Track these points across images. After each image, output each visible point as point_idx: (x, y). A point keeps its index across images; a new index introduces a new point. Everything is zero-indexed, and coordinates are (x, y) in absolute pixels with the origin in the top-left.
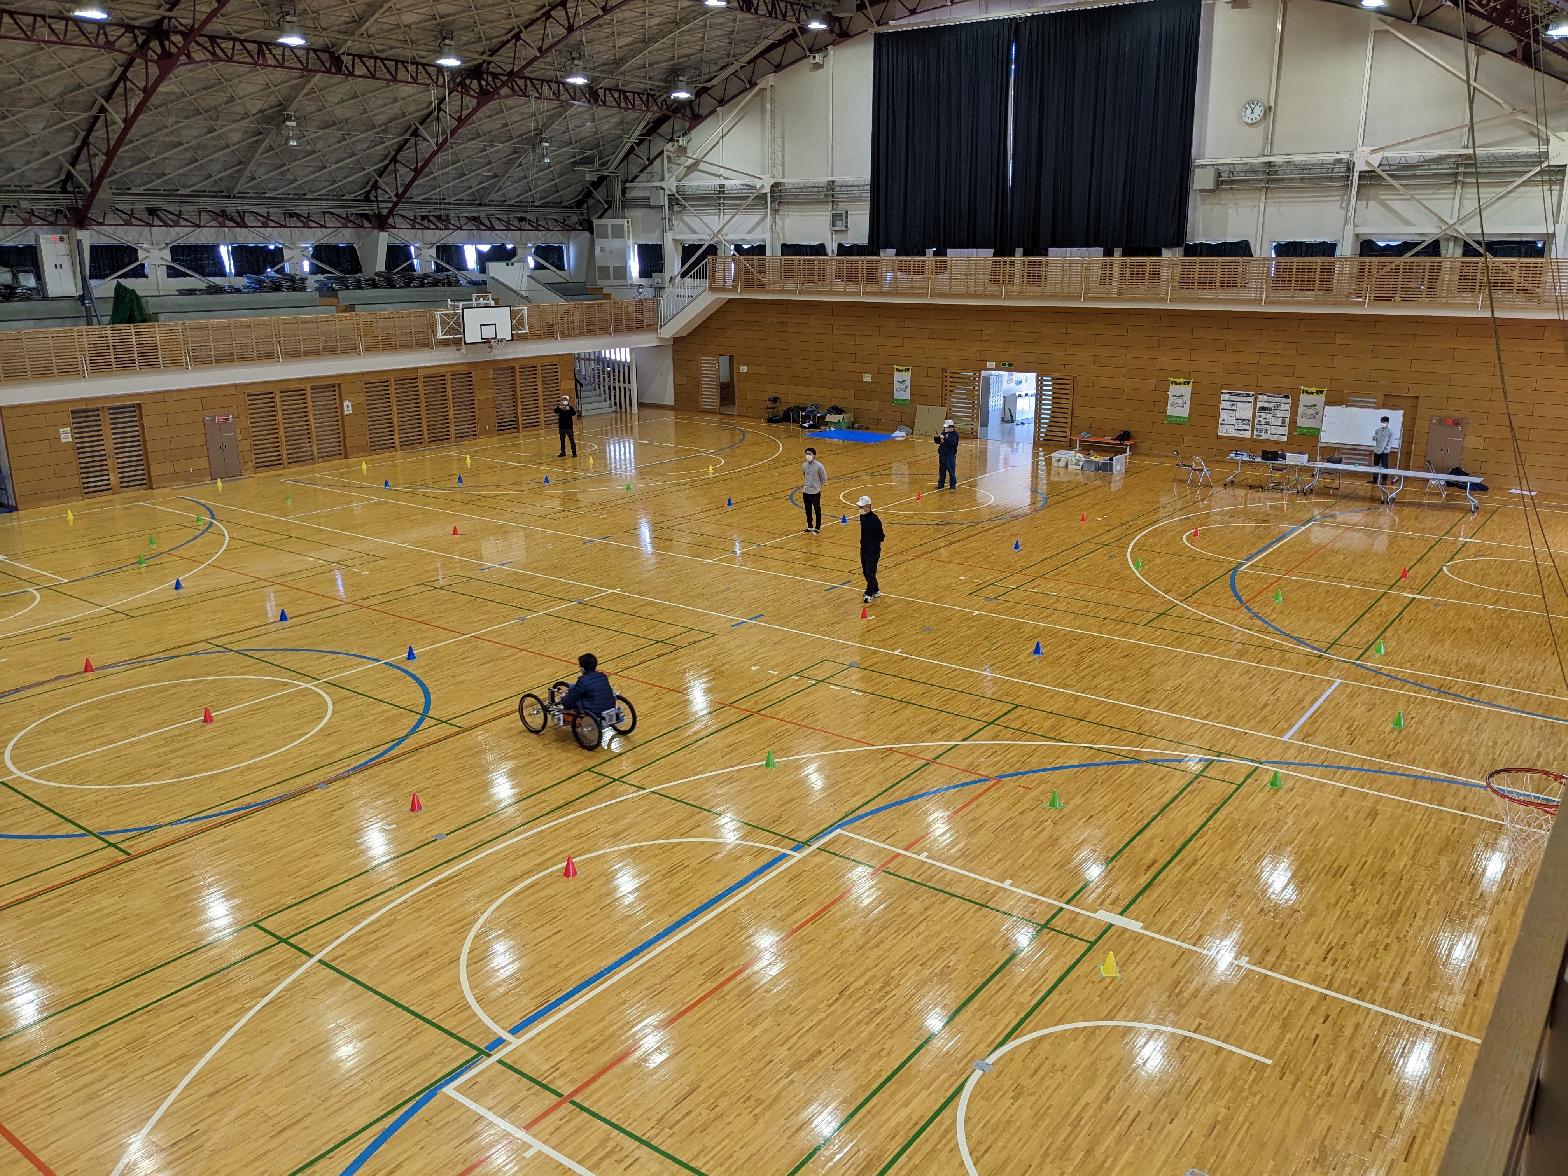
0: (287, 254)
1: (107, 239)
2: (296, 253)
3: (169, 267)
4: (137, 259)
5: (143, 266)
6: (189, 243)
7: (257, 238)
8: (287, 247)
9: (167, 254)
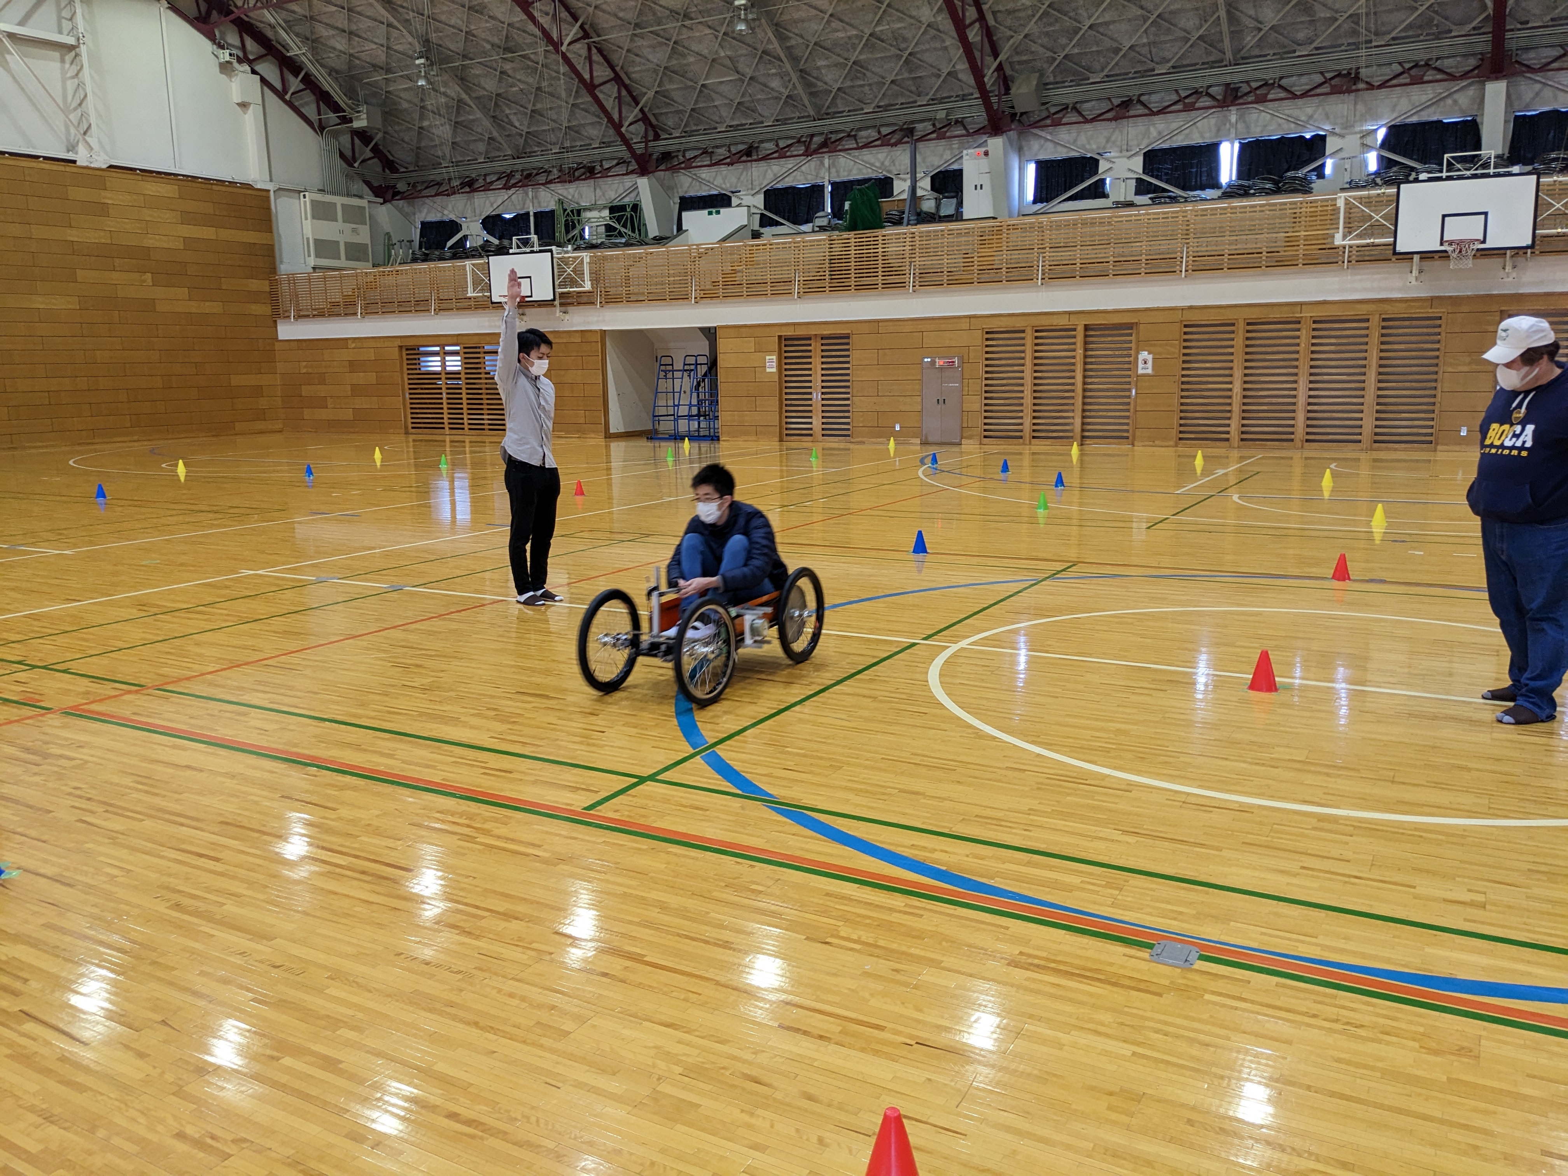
0: (1331, 144)
1: (1065, 150)
2: (1351, 142)
3: (1139, 181)
4: (1096, 172)
5: (1103, 181)
6: (1175, 145)
7: (1285, 126)
8: (1333, 133)
9: (1137, 164)
